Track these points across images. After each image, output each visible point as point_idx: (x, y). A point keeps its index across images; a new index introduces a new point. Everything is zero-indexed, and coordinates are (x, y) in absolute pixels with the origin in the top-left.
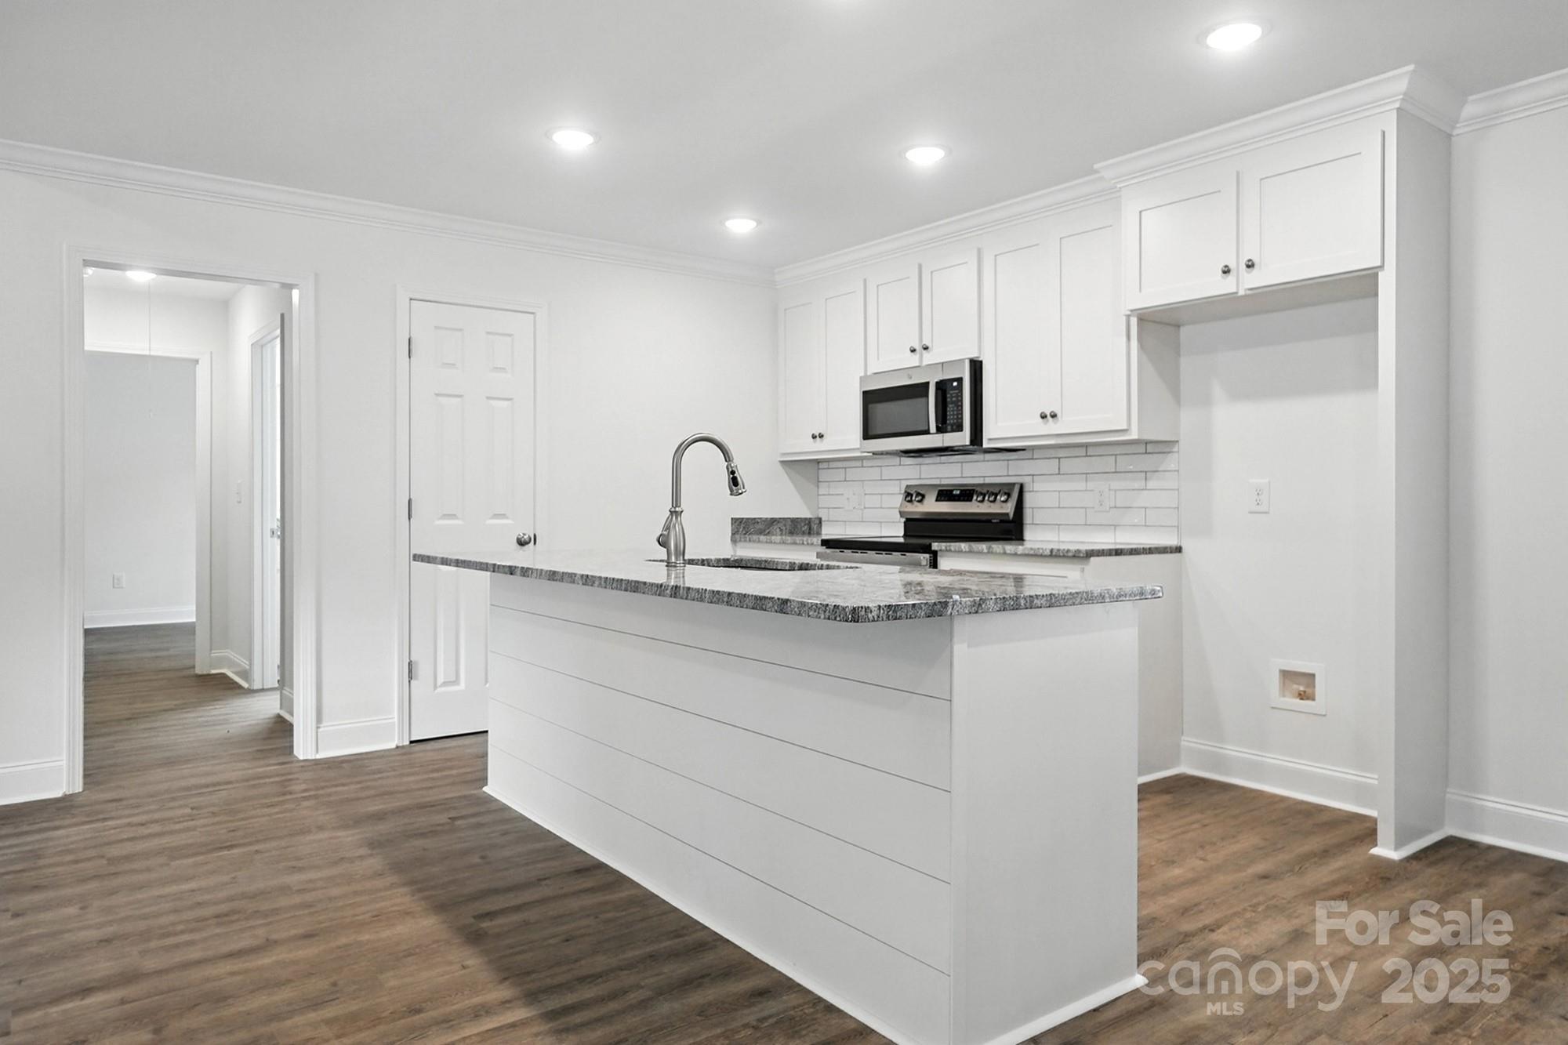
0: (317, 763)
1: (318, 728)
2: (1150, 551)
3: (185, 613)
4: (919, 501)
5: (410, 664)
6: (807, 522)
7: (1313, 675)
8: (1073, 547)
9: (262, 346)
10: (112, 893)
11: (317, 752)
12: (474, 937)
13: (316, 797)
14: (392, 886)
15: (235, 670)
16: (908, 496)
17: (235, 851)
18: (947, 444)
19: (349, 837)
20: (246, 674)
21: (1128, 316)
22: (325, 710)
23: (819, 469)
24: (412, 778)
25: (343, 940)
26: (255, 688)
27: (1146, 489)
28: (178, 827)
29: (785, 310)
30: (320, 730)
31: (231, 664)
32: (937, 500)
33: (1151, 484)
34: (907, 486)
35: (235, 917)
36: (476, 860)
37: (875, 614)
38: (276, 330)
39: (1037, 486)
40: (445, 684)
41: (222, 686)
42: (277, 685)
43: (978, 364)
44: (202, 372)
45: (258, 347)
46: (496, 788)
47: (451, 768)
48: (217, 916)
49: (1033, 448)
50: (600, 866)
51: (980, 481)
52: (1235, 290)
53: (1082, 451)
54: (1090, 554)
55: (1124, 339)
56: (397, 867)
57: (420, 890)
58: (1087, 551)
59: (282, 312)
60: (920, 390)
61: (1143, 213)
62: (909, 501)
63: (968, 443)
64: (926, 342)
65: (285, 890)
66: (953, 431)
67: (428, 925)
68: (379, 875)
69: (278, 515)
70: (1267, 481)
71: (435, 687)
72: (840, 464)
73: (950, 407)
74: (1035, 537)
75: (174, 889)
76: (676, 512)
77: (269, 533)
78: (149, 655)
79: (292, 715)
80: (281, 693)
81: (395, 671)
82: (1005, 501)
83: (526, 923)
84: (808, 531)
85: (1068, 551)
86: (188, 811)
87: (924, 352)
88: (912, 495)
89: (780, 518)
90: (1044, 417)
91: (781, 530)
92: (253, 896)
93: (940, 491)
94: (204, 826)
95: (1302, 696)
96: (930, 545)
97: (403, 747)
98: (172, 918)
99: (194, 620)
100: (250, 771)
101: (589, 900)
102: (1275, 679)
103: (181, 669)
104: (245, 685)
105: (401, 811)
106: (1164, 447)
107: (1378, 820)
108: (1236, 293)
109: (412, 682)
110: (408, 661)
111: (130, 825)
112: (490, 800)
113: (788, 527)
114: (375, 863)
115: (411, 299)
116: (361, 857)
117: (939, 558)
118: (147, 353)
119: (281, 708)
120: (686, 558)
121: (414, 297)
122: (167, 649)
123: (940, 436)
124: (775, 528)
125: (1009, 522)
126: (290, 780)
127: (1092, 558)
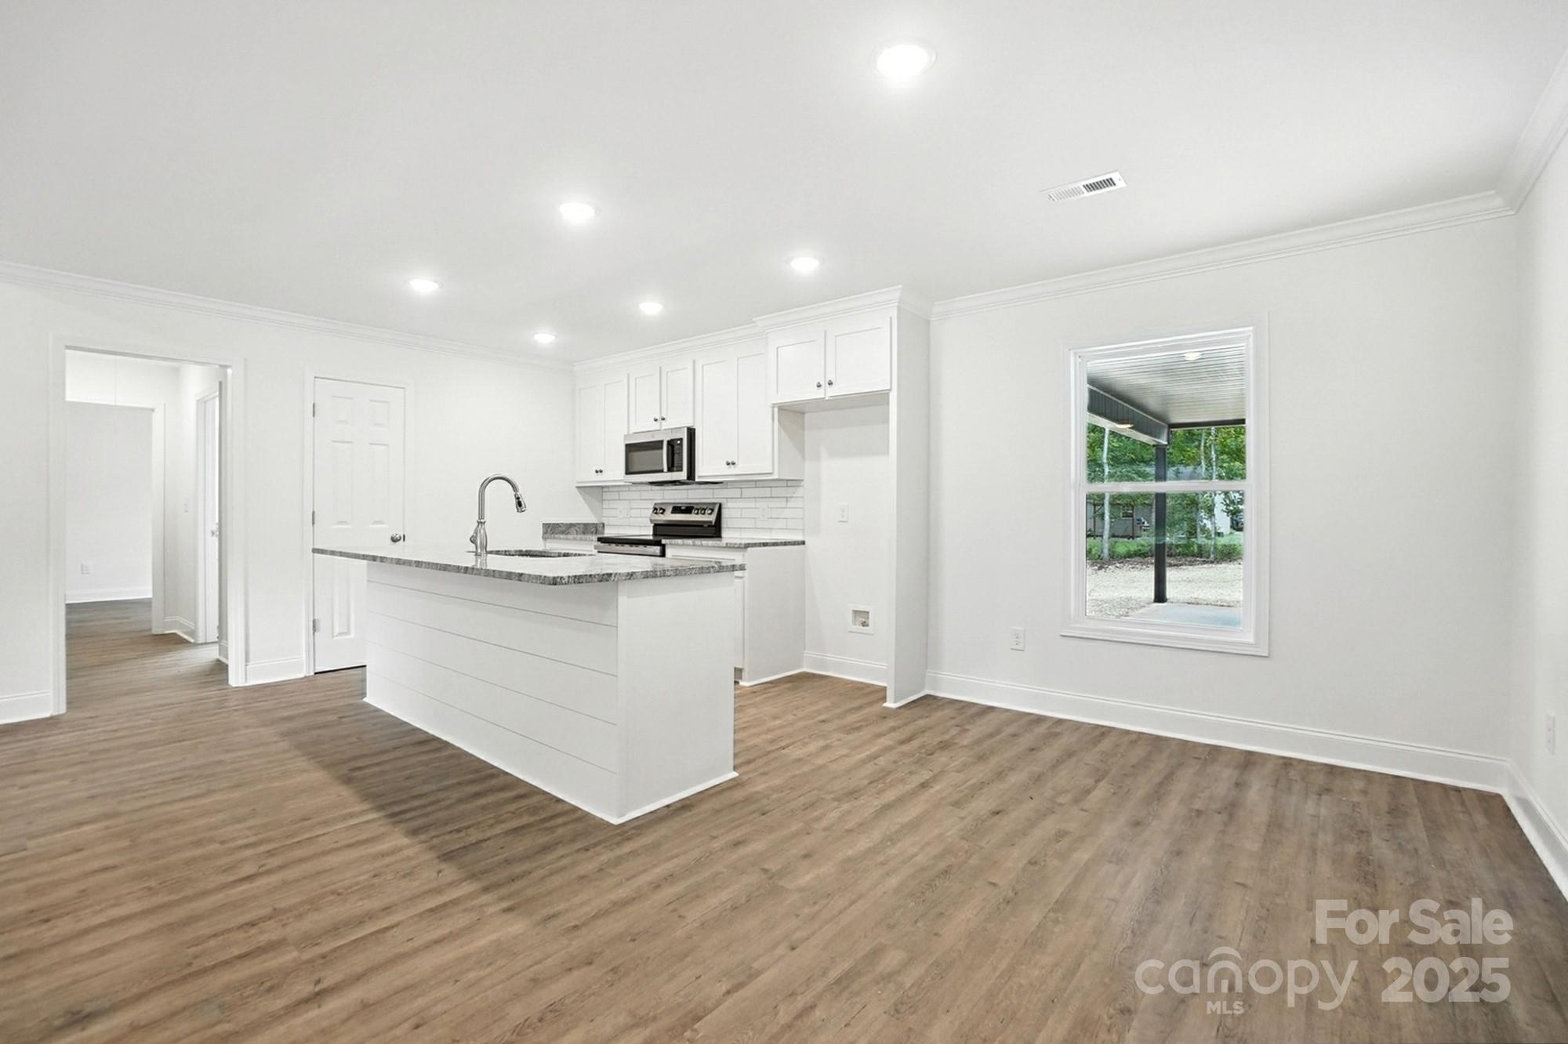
0: (246, 689)
1: (246, 665)
2: (785, 544)
3: (143, 590)
4: (662, 513)
5: (314, 621)
6: (593, 526)
7: (868, 612)
8: (738, 542)
9: (205, 402)
10: (95, 771)
11: (246, 682)
12: (347, 780)
13: (244, 709)
14: (296, 756)
15: (185, 630)
16: (655, 510)
17: (185, 743)
18: (674, 479)
19: (267, 733)
20: (193, 633)
21: (773, 407)
22: (251, 656)
23: (602, 492)
24: (315, 695)
25: (260, 787)
26: (200, 642)
27: (787, 508)
28: (141, 731)
29: (580, 390)
30: (248, 667)
31: (181, 626)
32: (672, 513)
33: (789, 505)
34: (655, 504)
35: (185, 779)
36: (354, 739)
37: (566, 580)
38: (215, 392)
39: (729, 505)
40: (340, 634)
41: (173, 641)
42: (217, 640)
43: (692, 431)
44: (157, 418)
45: (202, 403)
46: (373, 698)
47: (342, 688)
48: (173, 779)
49: (727, 482)
50: (435, 739)
51: (696, 501)
52: (823, 396)
53: (753, 485)
54: (747, 546)
55: (770, 420)
56: (298, 746)
57: (313, 758)
58: (745, 544)
59: (220, 380)
60: (657, 445)
61: (779, 349)
62: (656, 513)
63: (686, 478)
64: (664, 415)
65: (220, 762)
66: (677, 471)
67: (318, 776)
68: (285, 751)
69: (217, 521)
71: (333, 637)
72: (614, 489)
73: (676, 456)
74: (728, 535)
75: (141, 766)
76: (481, 523)
77: (210, 534)
78: (114, 621)
79: (227, 659)
80: (220, 646)
81: (304, 625)
82: (710, 514)
83: (382, 772)
84: (594, 531)
85: (736, 544)
86: (149, 721)
87: (663, 421)
88: (658, 510)
89: (576, 524)
90: (728, 464)
91: (576, 531)
92: (199, 767)
93: (674, 507)
94: (161, 730)
95: (862, 625)
96: (660, 541)
97: (309, 677)
98: (140, 782)
99: (150, 595)
100: (195, 696)
101: (424, 758)
102: (850, 616)
103: (141, 631)
104: (192, 641)
105: (306, 714)
106: (793, 483)
107: (888, 688)
108: (826, 398)
109: (316, 633)
110: (312, 619)
111: (105, 731)
112: (368, 705)
113: (581, 529)
114: (284, 744)
115: (315, 377)
116: (276, 742)
117: (666, 549)
118: (113, 404)
119: (220, 654)
120: (488, 549)
121: (317, 376)
122: (128, 618)
123: (670, 474)
124: (572, 530)
125: (713, 527)
126: (226, 700)
127: (749, 549)
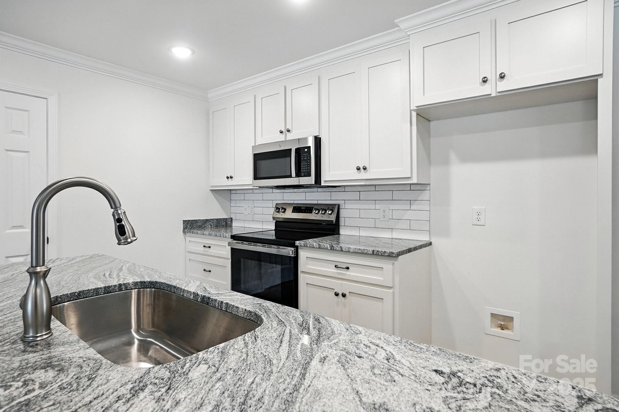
4: (283, 212)
6: (225, 220)
7: (513, 318)
16: (278, 209)
18: (301, 183)
21: (413, 112)
23: (231, 193)
27: (410, 210)
29: (213, 112)
32: (292, 212)
33: (413, 207)
34: (276, 204)
39: (346, 206)
43: (319, 140)
49: (346, 186)
51: (316, 202)
52: (489, 93)
53: (373, 188)
55: (409, 124)
60: (287, 153)
62: (277, 212)
63: (313, 183)
64: (289, 127)
66: (305, 176)
70: (484, 207)
72: (241, 191)
73: (303, 163)
82: (330, 214)
84: (225, 225)
87: (288, 133)
88: (279, 209)
89: (210, 219)
90: (358, 169)
91: (211, 225)
93: (294, 207)
95: (502, 328)
96: (293, 242)
102: (488, 319)
106: (421, 187)
108: (491, 94)
113: (215, 224)
117: (299, 250)
123: (298, 179)
124: (208, 224)
125: (333, 225)
